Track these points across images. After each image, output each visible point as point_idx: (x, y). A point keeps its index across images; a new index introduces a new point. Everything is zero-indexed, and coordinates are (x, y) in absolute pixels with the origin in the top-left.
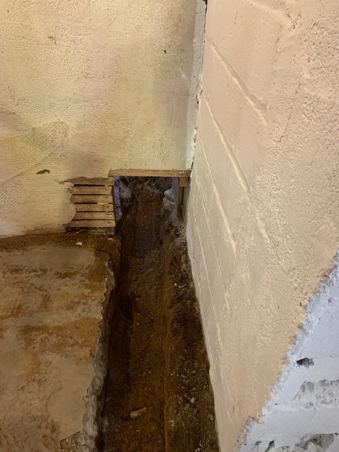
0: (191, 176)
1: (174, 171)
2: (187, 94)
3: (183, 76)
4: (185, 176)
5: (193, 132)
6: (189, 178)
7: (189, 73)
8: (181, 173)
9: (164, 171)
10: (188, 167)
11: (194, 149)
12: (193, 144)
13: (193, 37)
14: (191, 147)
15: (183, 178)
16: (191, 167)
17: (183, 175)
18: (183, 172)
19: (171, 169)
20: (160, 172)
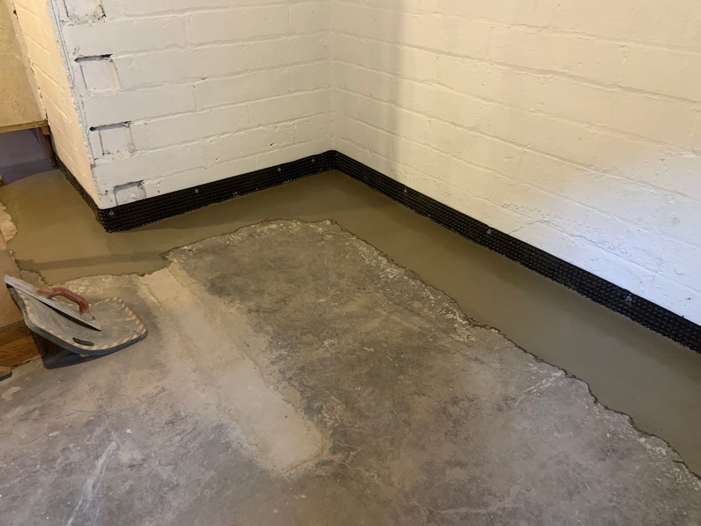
0: (49, 124)
1: (34, 122)
2: (24, 68)
3: (17, 57)
4: (44, 125)
5: (37, 92)
6: (49, 127)
7: (20, 54)
8: (40, 123)
9: (27, 124)
10: (44, 117)
11: (43, 103)
12: (41, 100)
13: (15, 34)
14: (40, 102)
15: (44, 127)
16: (46, 117)
17: (42, 124)
18: (42, 123)
19: (31, 121)
20: (24, 126)
